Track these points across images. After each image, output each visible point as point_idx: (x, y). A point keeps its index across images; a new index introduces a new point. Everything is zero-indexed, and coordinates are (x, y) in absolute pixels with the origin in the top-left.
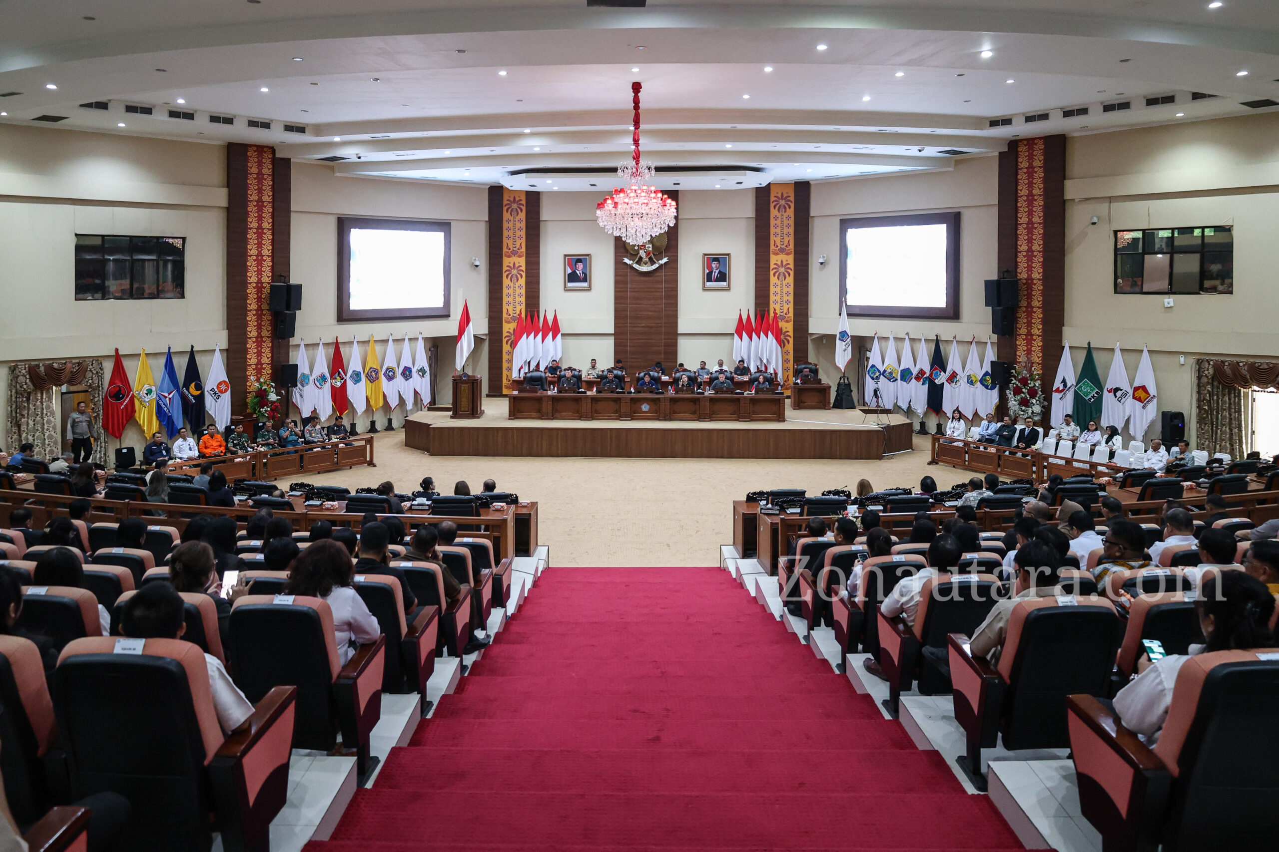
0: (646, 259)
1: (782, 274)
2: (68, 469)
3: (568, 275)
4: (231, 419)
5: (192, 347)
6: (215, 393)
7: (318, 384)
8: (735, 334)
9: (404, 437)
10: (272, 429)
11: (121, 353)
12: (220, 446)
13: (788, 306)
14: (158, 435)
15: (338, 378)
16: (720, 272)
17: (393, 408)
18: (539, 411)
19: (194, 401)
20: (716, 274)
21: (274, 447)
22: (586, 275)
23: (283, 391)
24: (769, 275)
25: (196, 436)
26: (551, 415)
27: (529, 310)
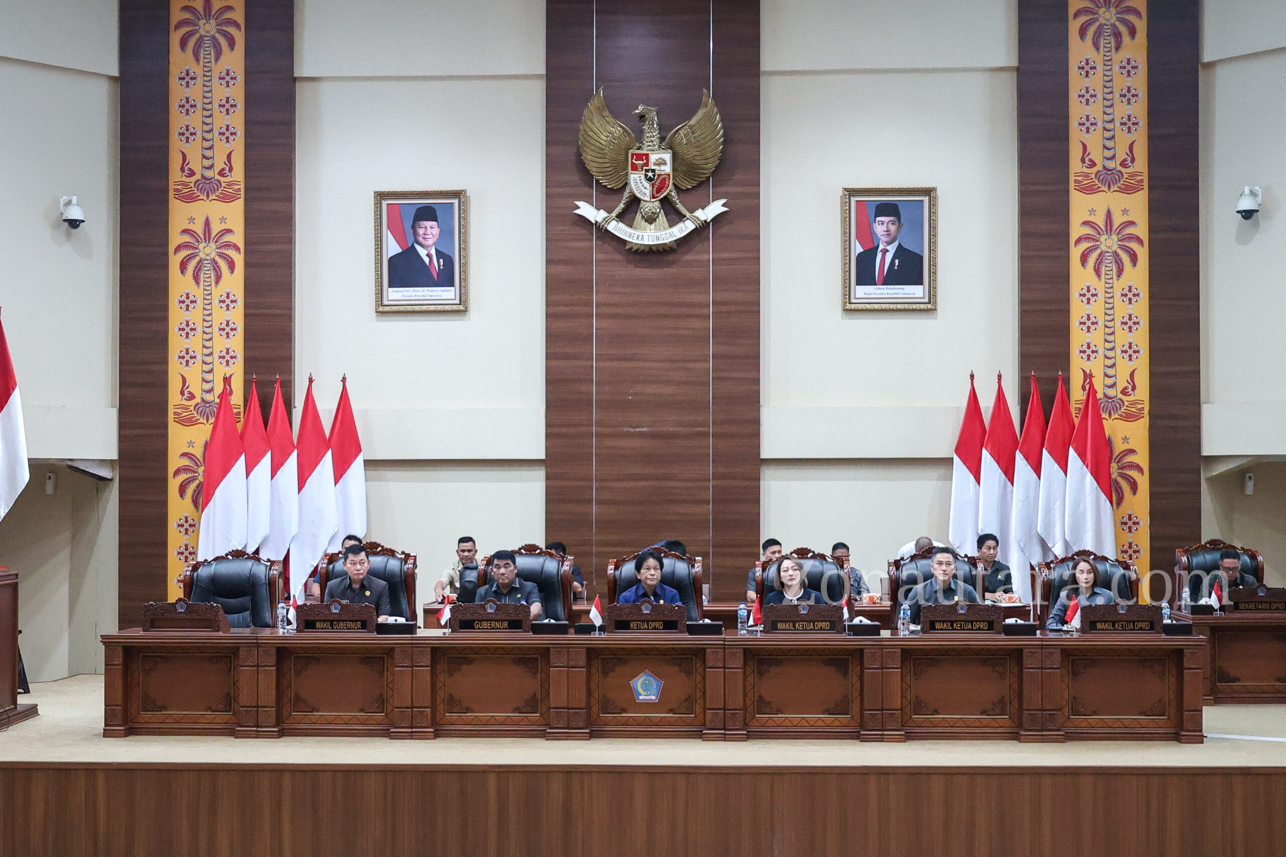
0: (650, 205)
1: (1109, 258)
3: (391, 260)
8: (956, 459)
13: (1131, 366)
16: (901, 252)
18: (229, 702)
20: (889, 257)
22: (449, 262)
24: (1067, 258)
26: (273, 721)
27: (255, 380)
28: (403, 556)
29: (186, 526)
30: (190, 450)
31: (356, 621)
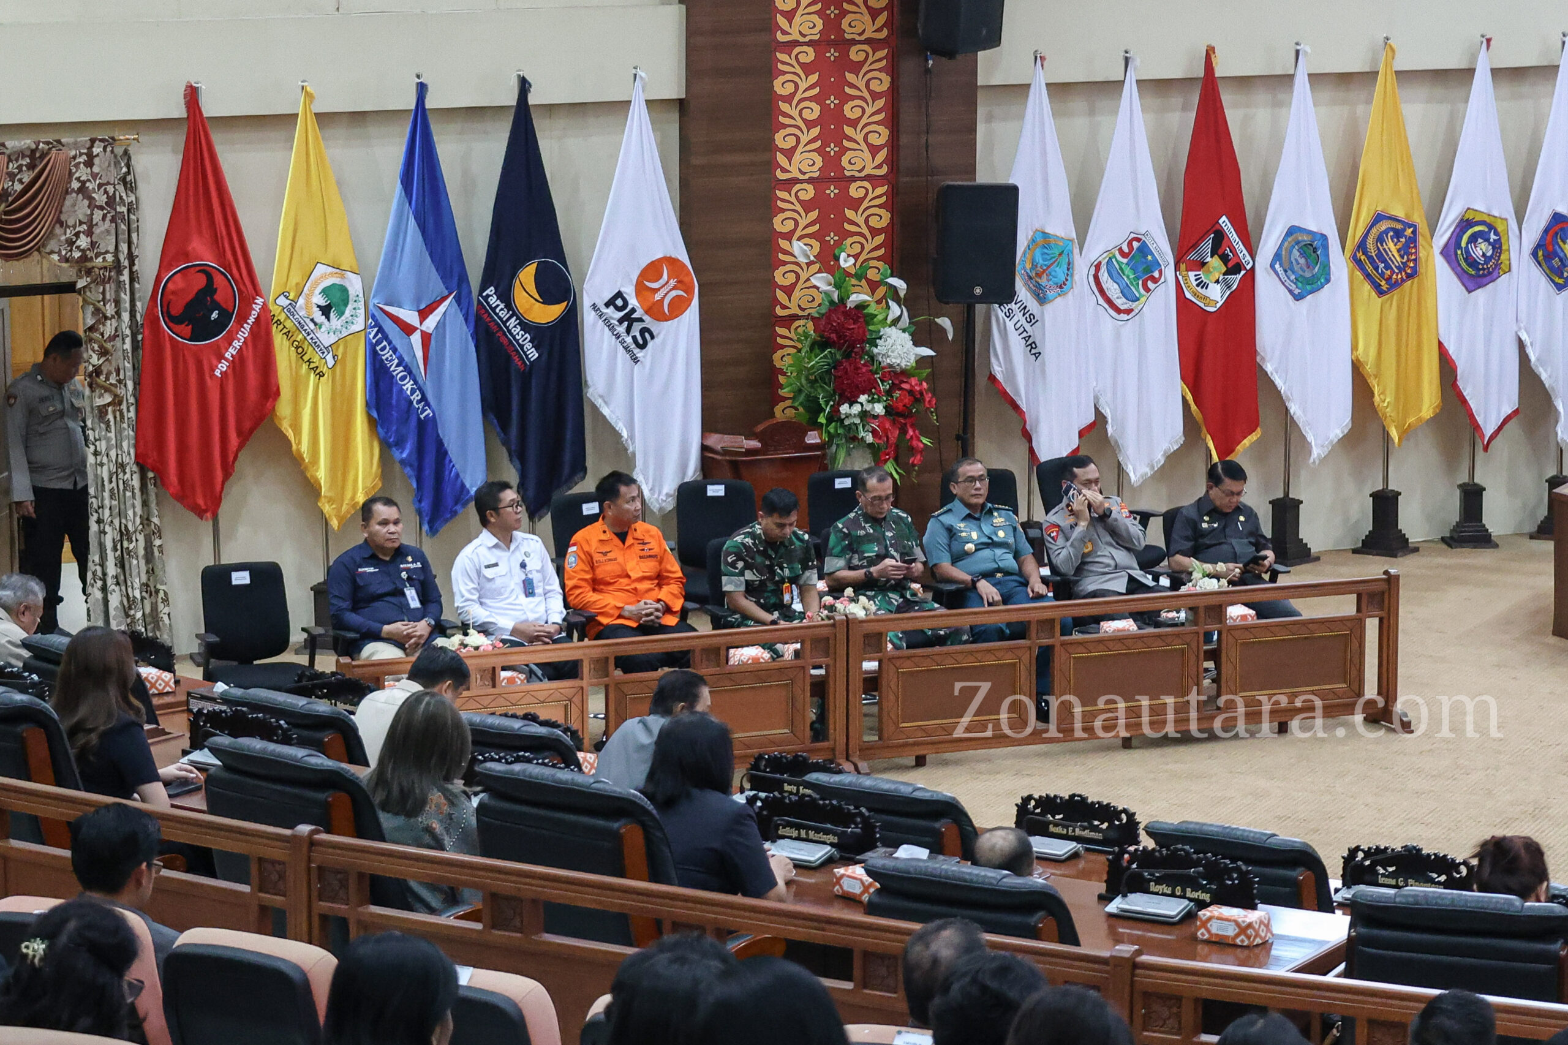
2: (26, 654)
4: (704, 448)
5: (524, 86)
6: (629, 319)
7: (1113, 289)
9: (1548, 583)
10: (895, 505)
11: (210, 108)
12: (660, 579)
14: (382, 510)
15: (1215, 262)
17: (1488, 431)
19: (533, 354)
21: (907, 605)
23: (945, 322)
25: (546, 522)
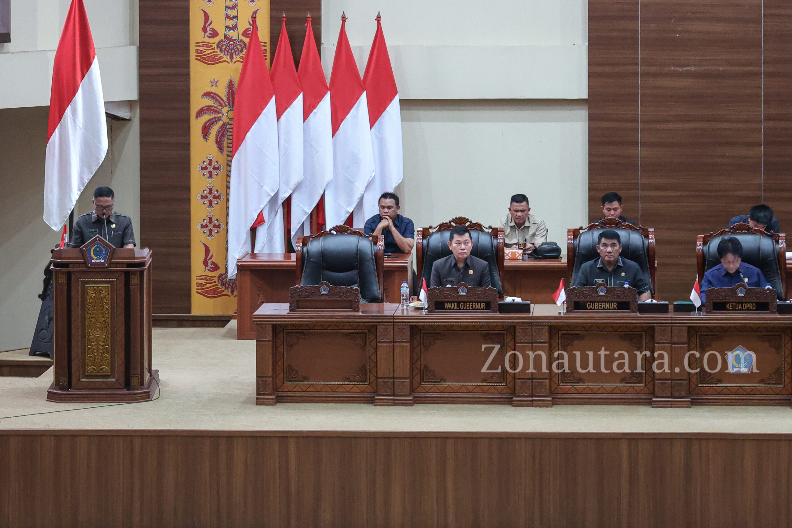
18: (364, 373)
26: (407, 390)
27: (284, 19)
28: (490, 231)
29: (210, 168)
30: (213, 90)
31: (481, 302)
